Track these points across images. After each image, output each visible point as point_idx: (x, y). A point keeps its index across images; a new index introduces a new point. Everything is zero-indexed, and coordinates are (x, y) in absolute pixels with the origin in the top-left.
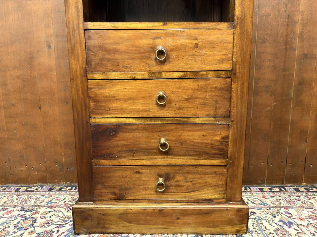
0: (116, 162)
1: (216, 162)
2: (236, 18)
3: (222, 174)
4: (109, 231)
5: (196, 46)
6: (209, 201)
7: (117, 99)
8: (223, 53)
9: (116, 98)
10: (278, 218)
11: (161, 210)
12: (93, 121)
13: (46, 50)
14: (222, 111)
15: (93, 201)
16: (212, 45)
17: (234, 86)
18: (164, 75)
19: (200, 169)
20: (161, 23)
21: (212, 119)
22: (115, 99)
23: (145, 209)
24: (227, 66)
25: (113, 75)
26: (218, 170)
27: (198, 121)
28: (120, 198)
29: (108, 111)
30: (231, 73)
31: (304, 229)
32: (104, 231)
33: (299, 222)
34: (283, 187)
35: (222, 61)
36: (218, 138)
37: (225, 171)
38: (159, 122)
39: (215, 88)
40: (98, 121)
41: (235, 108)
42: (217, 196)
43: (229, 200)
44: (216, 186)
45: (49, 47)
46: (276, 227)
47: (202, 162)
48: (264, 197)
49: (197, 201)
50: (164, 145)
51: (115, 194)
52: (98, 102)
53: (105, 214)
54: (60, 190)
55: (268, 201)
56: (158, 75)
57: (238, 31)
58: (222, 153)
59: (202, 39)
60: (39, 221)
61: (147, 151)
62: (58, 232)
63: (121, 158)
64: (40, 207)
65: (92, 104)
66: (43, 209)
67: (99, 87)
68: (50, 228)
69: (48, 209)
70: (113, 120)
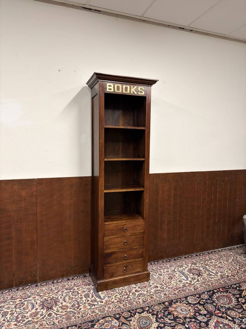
0: (111, 265)
1: (140, 259)
2: (144, 217)
3: (142, 263)
4: (109, 288)
5: (134, 226)
6: (138, 272)
8: (142, 227)
9: (112, 244)
10: (158, 274)
11: (125, 278)
12: (105, 252)
14: (141, 244)
15: (103, 279)
16: (138, 226)
17: (144, 236)
18: (126, 235)
19: (136, 262)
20: (125, 221)
21: (139, 246)
23: (120, 279)
24: (142, 231)
25: (111, 237)
27: (135, 247)
28: (112, 276)
29: (109, 249)
30: (144, 233)
31: (165, 276)
32: (107, 289)
33: (164, 274)
34: (158, 261)
35: (141, 230)
36: (141, 252)
38: (124, 250)
41: (145, 242)
43: (144, 271)
44: (140, 267)
45: (70, 217)
46: (157, 277)
47: (136, 260)
48: (152, 267)
49: (135, 273)
50: (126, 257)
51: (110, 275)
52: (107, 246)
53: (107, 283)
54: (73, 279)
55: (154, 268)
56: (124, 235)
57: (145, 221)
58: (142, 256)
59: (136, 224)
62: (90, 293)
63: (112, 263)
64: (73, 287)
65: (105, 247)
66: (75, 288)
67: (107, 241)
68: (86, 293)
69: (77, 287)
70: (111, 251)
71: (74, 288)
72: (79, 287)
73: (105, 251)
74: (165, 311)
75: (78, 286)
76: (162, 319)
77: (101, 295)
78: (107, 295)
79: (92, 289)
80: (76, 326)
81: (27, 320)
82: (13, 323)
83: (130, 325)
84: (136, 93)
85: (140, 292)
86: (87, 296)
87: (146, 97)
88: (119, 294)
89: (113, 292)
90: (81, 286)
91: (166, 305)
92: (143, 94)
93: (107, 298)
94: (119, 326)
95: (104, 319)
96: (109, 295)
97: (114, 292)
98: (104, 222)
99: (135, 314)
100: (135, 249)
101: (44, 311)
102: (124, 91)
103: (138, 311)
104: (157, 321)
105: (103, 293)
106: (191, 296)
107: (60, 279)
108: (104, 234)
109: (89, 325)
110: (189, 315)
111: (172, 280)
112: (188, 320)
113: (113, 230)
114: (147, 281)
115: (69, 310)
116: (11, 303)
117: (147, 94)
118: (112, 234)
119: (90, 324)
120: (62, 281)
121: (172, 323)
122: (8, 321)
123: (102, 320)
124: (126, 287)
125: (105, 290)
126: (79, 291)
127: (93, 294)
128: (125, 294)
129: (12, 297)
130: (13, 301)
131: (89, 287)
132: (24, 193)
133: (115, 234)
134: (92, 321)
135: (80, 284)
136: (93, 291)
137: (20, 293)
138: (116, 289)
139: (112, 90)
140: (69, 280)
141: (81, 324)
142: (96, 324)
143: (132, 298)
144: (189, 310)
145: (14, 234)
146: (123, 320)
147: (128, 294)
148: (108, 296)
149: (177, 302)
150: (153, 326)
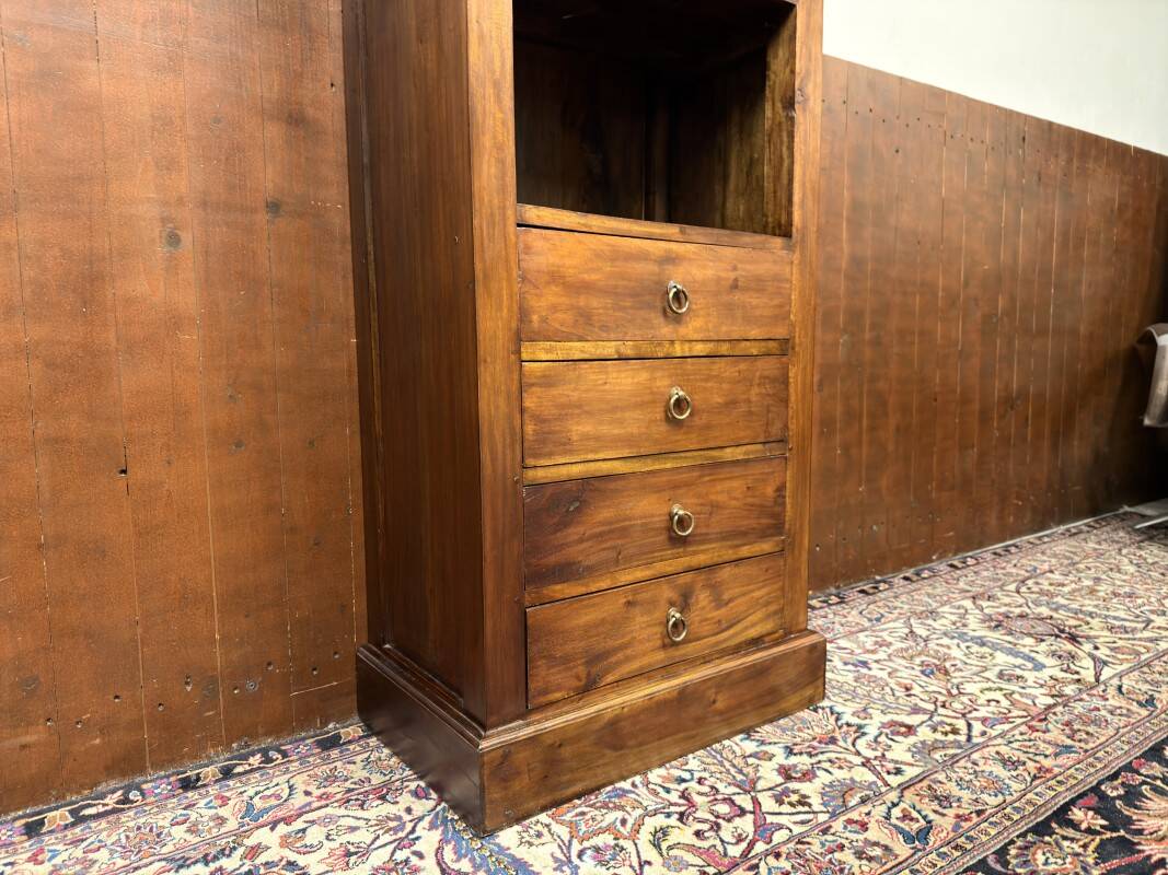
0: (582, 586)
1: (766, 546)
2: (794, 230)
3: (777, 572)
5: (735, 286)
6: (756, 643)
7: (587, 412)
8: (776, 302)
9: (586, 408)
13: (161, 250)
14: (776, 429)
15: (525, 714)
16: (760, 284)
17: (792, 373)
18: (678, 349)
19: (740, 570)
21: (760, 447)
24: (781, 330)
25: (576, 349)
26: (771, 564)
27: (737, 454)
28: (588, 688)
29: (566, 446)
31: (891, 665)
32: (558, 795)
35: (775, 319)
36: (770, 490)
37: (781, 563)
38: (668, 466)
39: (767, 377)
40: (540, 474)
41: (794, 421)
42: (769, 627)
43: (788, 632)
47: (747, 550)
49: (738, 650)
51: (577, 677)
52: (544, 421)
56: (668, 350)
58: (775, 524)
59: (744, 270)
62: (420, 855)
63: (591, 571)
64: (239, 835)
65: (530, 429)
66: (262, 836)
67: (547, 381)
68: (379, 858)
69: (282, 829)
70: (576, 470)
71: (250, 842)
72: (299, 824)
73: (530, 462)
75: (287, 821)
77: (522, 853)
78: (576, 847)
79: (421, 819)
85: (824, 777)
88: (673, 820)
89: (619, 814)
90: (310, 816)
91: (1092, 832)
93: (589, 866)
96: (600, 841)
97: (622, 808)
98: (522, 197)
100: (736, 463)
105: (539, 835)
107: (102, 788)
108: (523, 314)
111: (955, 681)
113: (585, 288)
114: (811, 703)
118: (585, 325)
120: (125, 800)
124: (693, 762)
125: (544, 809)
126: (301, 860)
127: (449, 854)
128: (723, 809)
131: (387, 809)
133: (605, 330)
135: (299, 800)
136: (436, 835)
138: (626, 785)
140: (188, 785)
143: (797, 830)
147: (745, 801)
148: (597, 849)
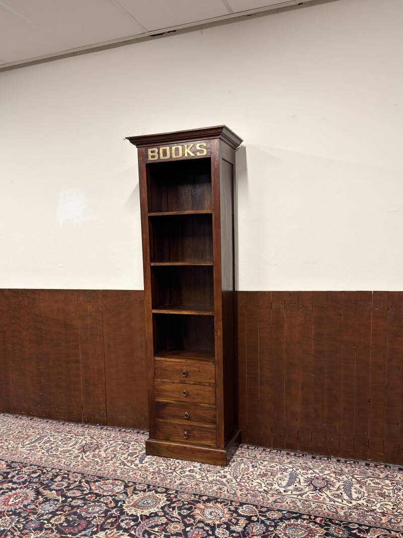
0: (166, 421)
1: (211, 426)
3: (214, 433)
5: (199, 371)
8: (211, 375)
10: (253, 464)
11: (185, 447)
12: (156, 400)
14: (212, 402)
15: (156, 439)
16: (206, 371)
17: (217, 390)
18: (187, 382)
19: (203, 429)
20: (185, 360)
21: (208, 405)
22: (165, 391)
23: (178, 446)
24: (213, 381)
25: (165, 380)
26: (212, 431)
27: (202, 405)
28: (167, 440)
29: (163, 396)
30: (215, 385)
31: (260, 470)
33: (261, 467)
34: (281, 451)
35: (210, 379)
36: (212, 415)
37: (215, 431)
38: (185, 404)
39: (209, 390)
40: (158, 400)
42: (213, 445)
43: (217, 448)
44: (212, 439)
45: (142, 347)
46: (246, 467)
47: (204, 425)
48: (260, 454)
49: (203, 446)
50: (186, 415)
51: (165, 437)
52: (159, 391)
53: (161, 446)
54: (143, 433)
56: (184, 382)
57: (216, 366)
59: (202, 368)
60: (131, 447)
61: (180, 417)
62: (139, 453)
63: (167, 419)
64: (131, 441)
65: (156, 392)
66: (133, 443)
67: (159, 385)
68: (136, 451)
70: (164, 401)
71: (131, 443)
73: (156, 398)
74: (189, 503)
75: (137, 442)
76: (171, 510)
77: (146, 459)
80: (82, 474)
81: (54, 453)
82: (43, 451)
83: (129, 497)
84: (192, 155)
85: (194, 474)
86: (131, 455)
87: (210, 158)
88: (165, 466)
89: (163, 461)
90: (140, 443)
91: (200, 499)
92: (205, 153)
93: (147, 464)
94: (117, 493)
95: (114, 481)
96: (154, 462)
97: (165, 461)
98: (154, 355)
99: (150, 491)
101: (77, 452)
102: (174, 156)
103: (159, 490)
104: (163, 508)
105: (151, 458)
106: (254, 505)
107: (131, 429)
108: (155, 374)
109: (93, 479)
110: (212, 521)
111: (260, 479)
112: (201, 525)
113: (167, 370)
114: (223, 466)
115: (97, 459)
116: (63, 435)
117: (211, 153)
118: (166, 376)
119: (96, 479)
120: (131, 431)
121: (176, 518)
122: (42, 448)
123: (111, 481)
124: (185, 462)
125: (158, 456)
127: (141, 455)
128: (173, 468)
129: (70, 431)
130: (67, 434)
132: (89, 307)
133: (170, 377)
134: (100, 478)
136: (145, 452)
137: (80, 430)
138: (172, 459)
139: (156, 158)
140: (138, 433)
141: (89, 475)
142: (100, 481)
143: (173, 475)
144: (221, 518)
145: (81, 357)
146: (129, 490)
147: (177, 469)
148: (152, 463)
149: (221, 503)
150: (150, 510)
